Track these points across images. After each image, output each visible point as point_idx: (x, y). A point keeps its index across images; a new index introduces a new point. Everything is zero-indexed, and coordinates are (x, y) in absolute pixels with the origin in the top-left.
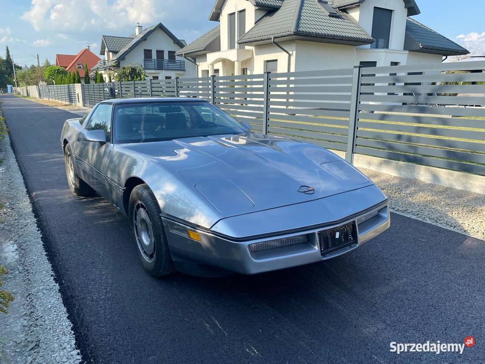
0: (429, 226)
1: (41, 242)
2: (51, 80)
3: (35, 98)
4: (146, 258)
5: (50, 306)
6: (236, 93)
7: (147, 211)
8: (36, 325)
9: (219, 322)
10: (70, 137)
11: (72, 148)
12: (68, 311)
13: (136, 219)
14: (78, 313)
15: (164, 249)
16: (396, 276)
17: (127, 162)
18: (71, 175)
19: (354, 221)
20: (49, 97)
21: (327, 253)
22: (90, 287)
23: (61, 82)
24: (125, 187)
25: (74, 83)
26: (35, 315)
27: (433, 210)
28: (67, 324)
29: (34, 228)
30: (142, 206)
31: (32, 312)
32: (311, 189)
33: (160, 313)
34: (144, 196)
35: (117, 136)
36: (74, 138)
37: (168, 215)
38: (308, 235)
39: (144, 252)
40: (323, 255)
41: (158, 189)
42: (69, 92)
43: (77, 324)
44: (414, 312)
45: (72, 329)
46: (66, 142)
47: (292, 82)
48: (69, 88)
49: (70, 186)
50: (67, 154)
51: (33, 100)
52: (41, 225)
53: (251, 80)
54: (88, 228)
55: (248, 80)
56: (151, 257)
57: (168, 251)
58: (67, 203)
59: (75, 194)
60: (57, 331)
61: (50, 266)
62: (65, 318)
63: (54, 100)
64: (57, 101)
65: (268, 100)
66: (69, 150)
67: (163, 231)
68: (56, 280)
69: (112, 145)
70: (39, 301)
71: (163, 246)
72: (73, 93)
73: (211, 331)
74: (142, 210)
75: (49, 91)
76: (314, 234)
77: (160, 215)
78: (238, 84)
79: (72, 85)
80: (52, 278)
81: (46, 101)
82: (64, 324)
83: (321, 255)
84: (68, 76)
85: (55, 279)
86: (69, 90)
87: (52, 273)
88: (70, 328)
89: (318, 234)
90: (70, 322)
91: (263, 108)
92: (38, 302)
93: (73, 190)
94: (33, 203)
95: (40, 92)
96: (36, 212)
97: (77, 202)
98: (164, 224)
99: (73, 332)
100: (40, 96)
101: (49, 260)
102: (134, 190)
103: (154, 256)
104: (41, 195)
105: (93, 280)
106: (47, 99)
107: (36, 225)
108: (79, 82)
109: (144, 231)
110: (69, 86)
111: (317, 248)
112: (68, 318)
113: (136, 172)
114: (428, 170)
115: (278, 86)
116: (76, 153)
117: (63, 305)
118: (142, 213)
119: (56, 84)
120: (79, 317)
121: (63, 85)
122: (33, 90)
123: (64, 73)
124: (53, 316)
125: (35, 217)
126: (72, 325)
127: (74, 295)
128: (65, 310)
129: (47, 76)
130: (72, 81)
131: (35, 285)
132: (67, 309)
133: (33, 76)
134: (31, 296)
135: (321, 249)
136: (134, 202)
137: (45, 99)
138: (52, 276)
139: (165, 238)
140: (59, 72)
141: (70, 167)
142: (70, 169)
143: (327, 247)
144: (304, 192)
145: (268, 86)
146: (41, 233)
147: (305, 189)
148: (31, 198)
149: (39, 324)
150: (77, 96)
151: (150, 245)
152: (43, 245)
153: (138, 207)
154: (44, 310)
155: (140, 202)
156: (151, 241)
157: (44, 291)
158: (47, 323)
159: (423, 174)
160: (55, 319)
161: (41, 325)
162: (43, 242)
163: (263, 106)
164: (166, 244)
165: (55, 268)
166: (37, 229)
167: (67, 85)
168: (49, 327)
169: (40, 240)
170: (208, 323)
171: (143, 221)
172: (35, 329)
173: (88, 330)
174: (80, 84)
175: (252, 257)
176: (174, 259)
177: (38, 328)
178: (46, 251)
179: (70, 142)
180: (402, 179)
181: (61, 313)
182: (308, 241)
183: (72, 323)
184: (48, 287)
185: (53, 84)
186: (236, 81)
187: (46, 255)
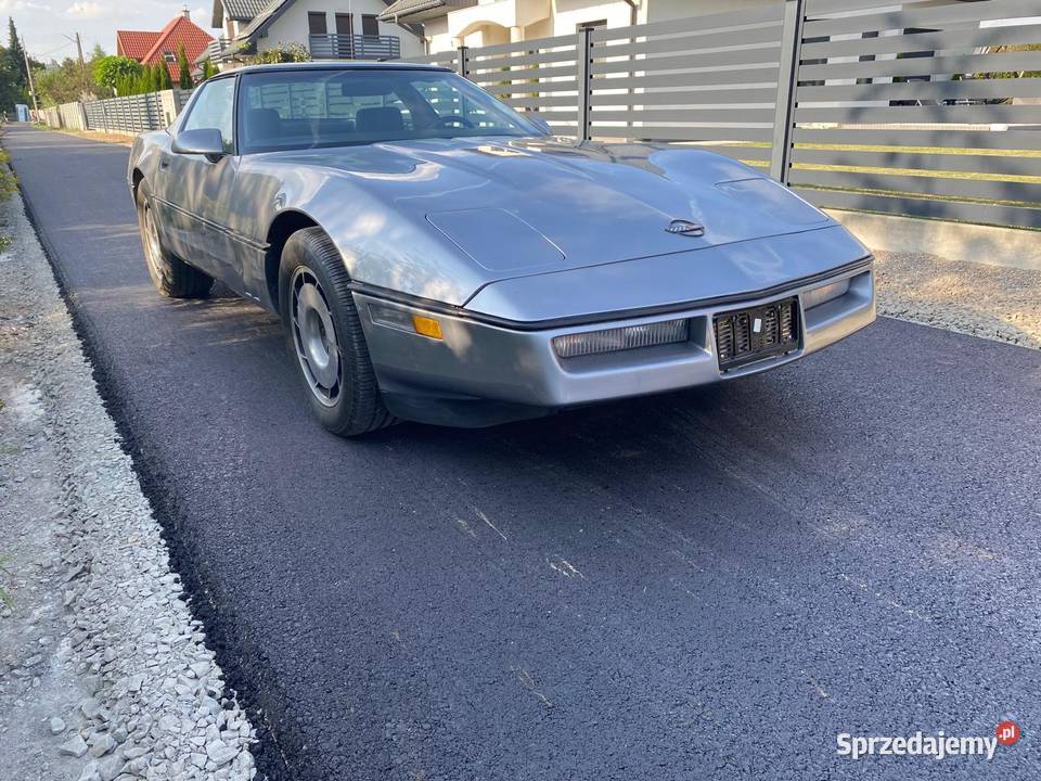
0: (959, 337)
1: (93, 381)
2: (108, 86)
3: (77, 129)
4: (322, 399)
5: (112, 496)
6: (514, 82)
7: (319, 288)
8: (84, 531)
9: (488, 517)
10: (147, 162)
11: (151, 187)
12: (152, 505)
13: (296, 315)
14: (175, 506)
15: (361, 368)
16: (888, 430)
17: (272, 186)
18: (154, 252)
19: (796, 297)
20: (107, 127)
21: (733, 365)
22: (200, 457)
23: (131, 89)
24: (268, 242)
25: (159, 90)
26: (80, 513)
27: (965, 312)
28: (150, 528)
29: (78, 357)
30: (310, 279)
31: (75, 510)
32: (695, 227)
33: (357, 502)
34: (310, 250)
35: (246, 140)
36: (155, 163)
37: (365, 284)
38: (689, 321)
39: (319, 386)
40: (724, 368)
41: (342, 227)
42: (149, 111)
43: (172, 525)
44: (931, 495)
45: (162, 536)
46: (138, 175)
47: (641, 65)
48: (147, 102)
49: (152, 275)
50: (142, 206)
51: (72, 134)
52: (90, 351)
53: (549, 65)
54: (194, 353)
55: (542, 66)
56: (333, 392)
57: (370, 371)
58: (146, 310)
59: (163, 293)
60: (130, 540)
61: (112, 424)
62: (146, 517)
63: (117, 132)
64: (123, 133)
65: (587, 108)
66: (146, 194)
67: (358, 325)
68: (126, 449)
69: (237, 158)
70: (90, 487)
71: (358, 359)
72: (157, 113)
73: (471, 531)
74: (308, 287)
75: (106, 113)
76: (703, 319)
77: (349, 286)
78: (518, 75)
79: (153, 94)
80: (118, 444)
81: (99, 133)
82: (144, 527)
83: (721, 367)
84: (144, 75)
85: (123, 447)
86: (148, 107)
87: (117, 437)
88: (157, 534)
89: (715, 321)
90: (158, 525)
91: (576, 127)
92: (86, 491)
93: (159, 284)
94: (75, 313)
95: (86, 117)
96: (81, 328)
97: (168, 309)
98: (359, 309)
99: (163, 542)
100: (88, 125)
101: (110, 413)
102: (289, 242)
103: (340, 388)
104: (89, 298)
105: (207, 446)
106: (104, 130)
107: (81, 352)
108: (169, 86)
109: (316, 337)
110: (147, 98)
111: (710, 352)
112: (153, 516)
113: (291, 202)
114: (957, 232)
115: (609, 76)
116: (159, 195)
117: (141, 494)
118: (309, 296)
119: (119, 95)
120: (176, 514)
121: (135, 97)
122: (72, 112)
123: (136, 70)
124: (120, 512)
125: (79, 337)
126: (162, 529)
127: (165, 472)
128: (147, 502)
129: (99, 78)
130: (153, 85)
131: (81, 459)
132: (151, 501)
133: (70, 82)
134: (71, 480)
135: (719, 354)
136: (291, 271)
137: (98, 130)
138: (116, 441)
139: (362, 341)
140: (124, 68)
141: (150, 234)
142: (152, 239)
143: (732, 352)
144: (682, 233)
145: (588, 77)
146: (93, 365)
147: (684, 227)
148: (68, 302)
149: (89, 529)
150: (165, 118)
151: (329, 365)
152: (97, 387)
153: (299, 285)
154: (101, 504)
155: (302, 270)
156: (331, 356)
157: (101, 470)
158: (108, 526)
159: (945, 241)
160: (124, 518)
161: (93, 531)
162: (98, 381)
163: (574, 123)
164: (366, 356)
165: (122, 427)
166: (84, 358)
167: (143, 95)
168: (111, 534)
169: (90, 378)
170: (464, 519)
171: (312, 313)
172: (81, 539)
173: (197, 536)
174: (171, 91)
175: (562, 366)
176: (384, 387)
177: (86, 538)
178: (104, 398)
179: (146, 172)
180: (894, 256)
181: (137, 509)
182: (690, 337)
183: (162, 525)
184: (108, 463)
185: (114, 96)
186: (513, 68)
187: (103, 405)
